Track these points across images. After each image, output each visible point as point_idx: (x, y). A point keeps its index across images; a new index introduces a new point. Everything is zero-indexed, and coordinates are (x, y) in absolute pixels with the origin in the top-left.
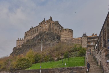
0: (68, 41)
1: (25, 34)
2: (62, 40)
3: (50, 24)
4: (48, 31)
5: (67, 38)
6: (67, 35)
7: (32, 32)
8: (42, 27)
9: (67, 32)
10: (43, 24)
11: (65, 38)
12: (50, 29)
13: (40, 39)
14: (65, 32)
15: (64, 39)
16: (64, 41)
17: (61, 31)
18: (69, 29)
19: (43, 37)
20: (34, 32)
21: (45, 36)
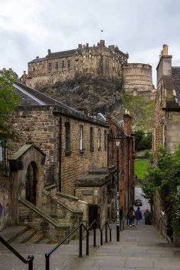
0: (141, 92)
1: (29, 66)
2: (126, 91)
4: (96, 75)
5: (139, 86)
6: (138, 78)
7: (54, 66)
9: (138, 72)
11: (134, 86)
14: (132, 72)
15: (131, 87)
16: (132, 92)
17: (124, 67)
18: (144, 65)
19: (88, 88)
20: (57, 68)
21: (91, 87)
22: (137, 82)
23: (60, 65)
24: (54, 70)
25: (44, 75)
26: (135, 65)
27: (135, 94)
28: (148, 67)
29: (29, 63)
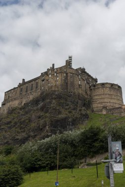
0: (111, 110)
1: (5, 95)
2: (95, 109)
3: (67, 74)
4: (61, 90)
5: (108, 104)
6: (107, 96)
7: (24, 90)
8: (48, 80)
9: (107, 91)
10: (50, 76)
11: (103, 104)
12: (67, 86)
13: (42, 109)
14: (101, 91)
15: (99, 105)
16: (101, 111)
17: (92, 88)
18: (112, 85)
19: (50, 103)
20: (27, 91)
21: (54, 101)
22: (106, 100)
23: (29, 88)
24: (24, 93)
25: (15, 99)
26: (103, 84)
27: (104, 112)
28: (117, 87)
29: (5, 93)
